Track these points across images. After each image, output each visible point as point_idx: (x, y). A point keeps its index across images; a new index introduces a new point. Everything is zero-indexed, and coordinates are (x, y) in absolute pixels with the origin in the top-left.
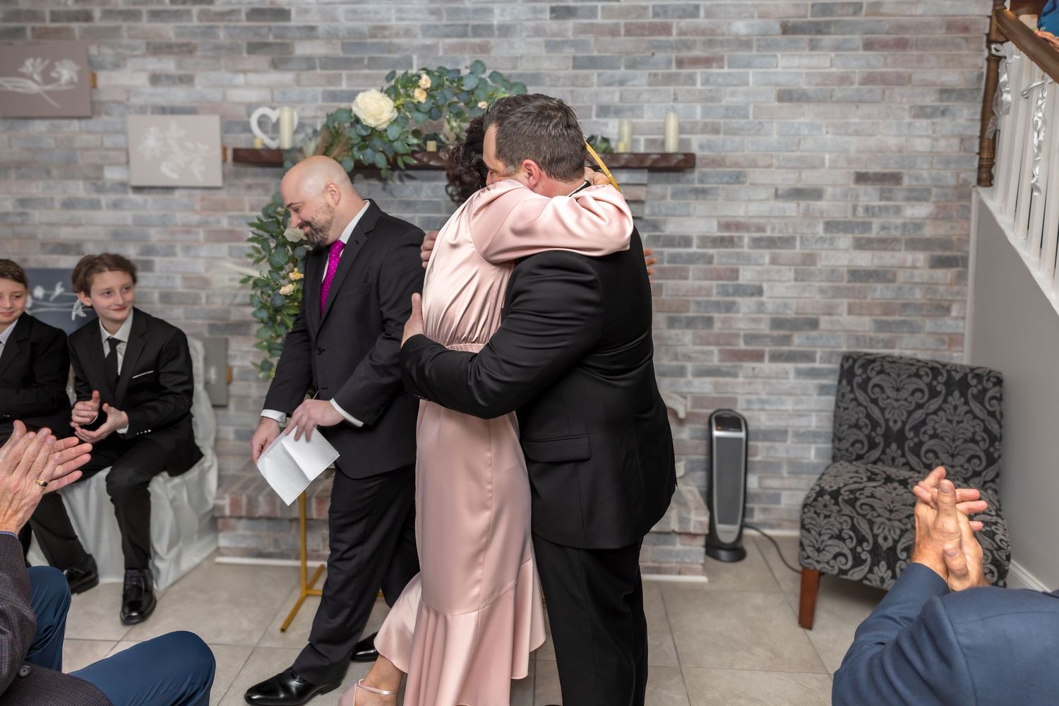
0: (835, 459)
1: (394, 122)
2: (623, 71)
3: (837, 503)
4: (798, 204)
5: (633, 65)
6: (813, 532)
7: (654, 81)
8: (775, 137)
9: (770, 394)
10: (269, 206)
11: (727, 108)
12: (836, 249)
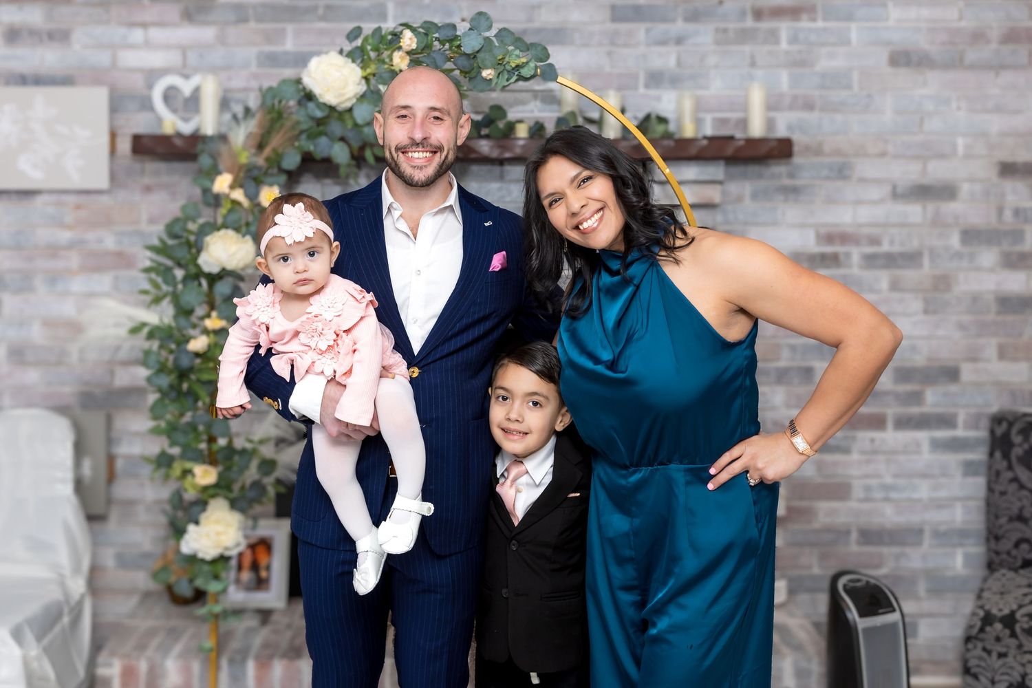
0: (991, 566)
1: (362, 97)
2: (680, 24)
3: (1013, 635)
4: (924, 208)
5: (694, 16)
6: (982, 679)
7: (723, 38)
8: (888, 116)
9: (896, 476)
10: (176, 220)
11: (823, 76)
12: (979, 269)
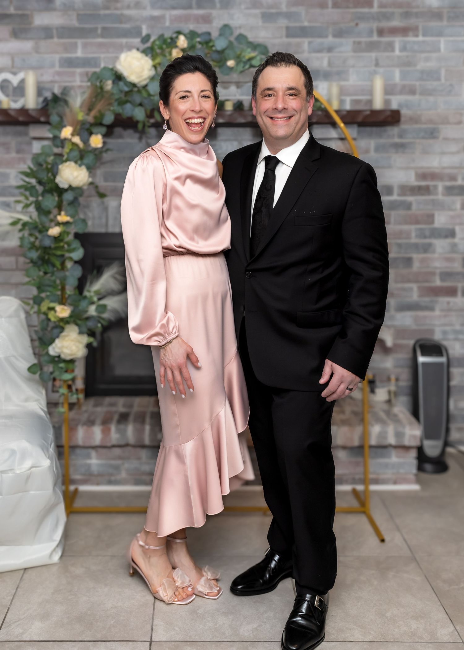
1: (153, 79)
2: (330, 40)
5: (339, 34)
7: (358, 48)
10: (39, 154)
11: (422, 72)
